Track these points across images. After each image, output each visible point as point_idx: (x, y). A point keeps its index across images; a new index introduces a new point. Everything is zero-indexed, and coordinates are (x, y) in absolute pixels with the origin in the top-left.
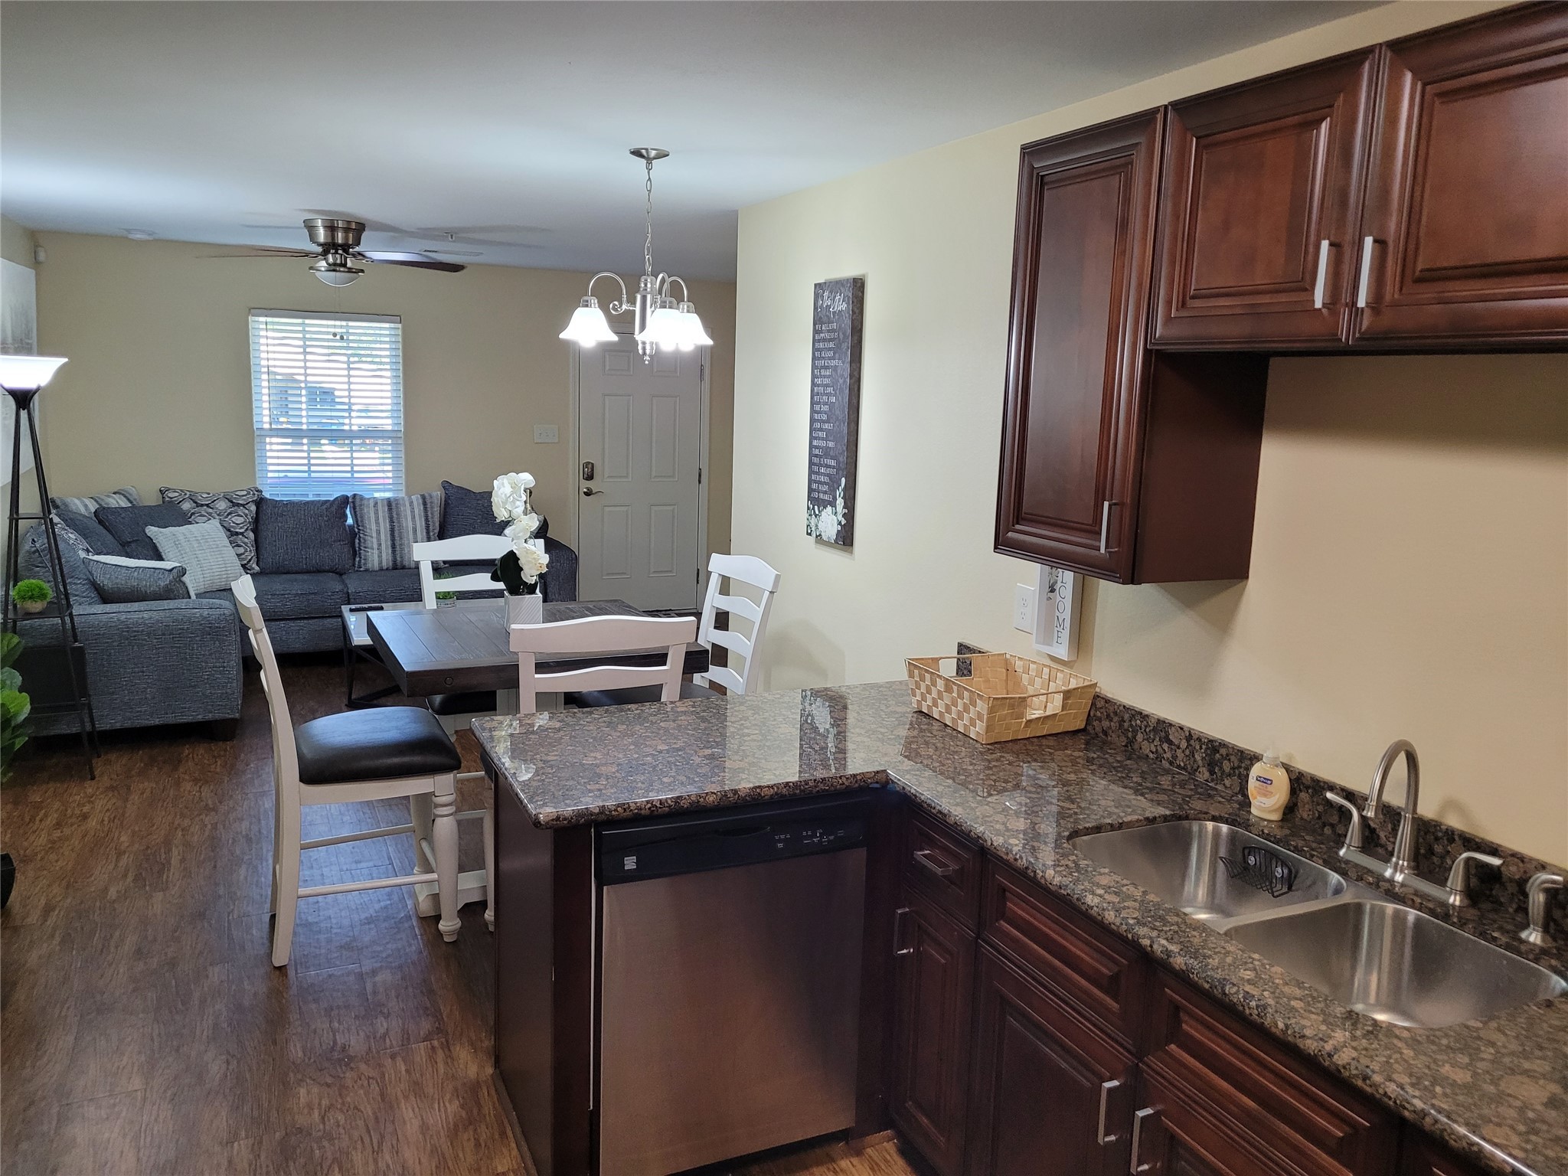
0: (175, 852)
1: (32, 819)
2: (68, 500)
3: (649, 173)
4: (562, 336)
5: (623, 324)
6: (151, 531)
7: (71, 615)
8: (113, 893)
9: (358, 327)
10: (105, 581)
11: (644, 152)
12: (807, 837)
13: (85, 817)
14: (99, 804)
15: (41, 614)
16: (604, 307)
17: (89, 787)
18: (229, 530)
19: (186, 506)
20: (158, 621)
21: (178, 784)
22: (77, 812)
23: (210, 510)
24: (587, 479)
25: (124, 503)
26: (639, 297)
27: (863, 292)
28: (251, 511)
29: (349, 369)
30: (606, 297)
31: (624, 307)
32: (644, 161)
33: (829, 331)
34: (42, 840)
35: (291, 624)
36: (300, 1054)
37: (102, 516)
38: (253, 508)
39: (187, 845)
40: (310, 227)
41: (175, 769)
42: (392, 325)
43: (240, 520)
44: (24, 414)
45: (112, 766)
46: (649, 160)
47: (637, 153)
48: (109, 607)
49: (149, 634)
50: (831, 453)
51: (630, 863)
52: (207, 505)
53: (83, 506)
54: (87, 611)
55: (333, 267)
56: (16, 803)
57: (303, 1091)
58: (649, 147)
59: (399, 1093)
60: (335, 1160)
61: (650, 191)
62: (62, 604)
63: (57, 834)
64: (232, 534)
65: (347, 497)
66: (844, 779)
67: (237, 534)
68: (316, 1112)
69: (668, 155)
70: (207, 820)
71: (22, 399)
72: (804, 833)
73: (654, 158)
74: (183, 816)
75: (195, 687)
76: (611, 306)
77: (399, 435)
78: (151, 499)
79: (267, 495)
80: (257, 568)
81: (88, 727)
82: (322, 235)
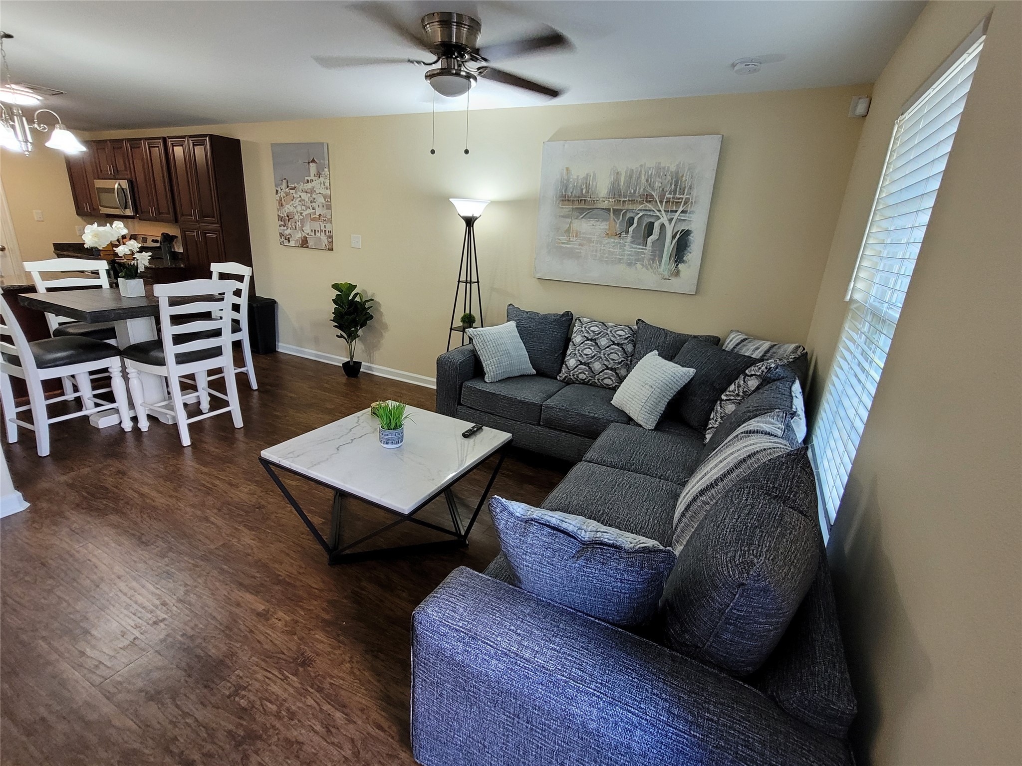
71: (470, 221)
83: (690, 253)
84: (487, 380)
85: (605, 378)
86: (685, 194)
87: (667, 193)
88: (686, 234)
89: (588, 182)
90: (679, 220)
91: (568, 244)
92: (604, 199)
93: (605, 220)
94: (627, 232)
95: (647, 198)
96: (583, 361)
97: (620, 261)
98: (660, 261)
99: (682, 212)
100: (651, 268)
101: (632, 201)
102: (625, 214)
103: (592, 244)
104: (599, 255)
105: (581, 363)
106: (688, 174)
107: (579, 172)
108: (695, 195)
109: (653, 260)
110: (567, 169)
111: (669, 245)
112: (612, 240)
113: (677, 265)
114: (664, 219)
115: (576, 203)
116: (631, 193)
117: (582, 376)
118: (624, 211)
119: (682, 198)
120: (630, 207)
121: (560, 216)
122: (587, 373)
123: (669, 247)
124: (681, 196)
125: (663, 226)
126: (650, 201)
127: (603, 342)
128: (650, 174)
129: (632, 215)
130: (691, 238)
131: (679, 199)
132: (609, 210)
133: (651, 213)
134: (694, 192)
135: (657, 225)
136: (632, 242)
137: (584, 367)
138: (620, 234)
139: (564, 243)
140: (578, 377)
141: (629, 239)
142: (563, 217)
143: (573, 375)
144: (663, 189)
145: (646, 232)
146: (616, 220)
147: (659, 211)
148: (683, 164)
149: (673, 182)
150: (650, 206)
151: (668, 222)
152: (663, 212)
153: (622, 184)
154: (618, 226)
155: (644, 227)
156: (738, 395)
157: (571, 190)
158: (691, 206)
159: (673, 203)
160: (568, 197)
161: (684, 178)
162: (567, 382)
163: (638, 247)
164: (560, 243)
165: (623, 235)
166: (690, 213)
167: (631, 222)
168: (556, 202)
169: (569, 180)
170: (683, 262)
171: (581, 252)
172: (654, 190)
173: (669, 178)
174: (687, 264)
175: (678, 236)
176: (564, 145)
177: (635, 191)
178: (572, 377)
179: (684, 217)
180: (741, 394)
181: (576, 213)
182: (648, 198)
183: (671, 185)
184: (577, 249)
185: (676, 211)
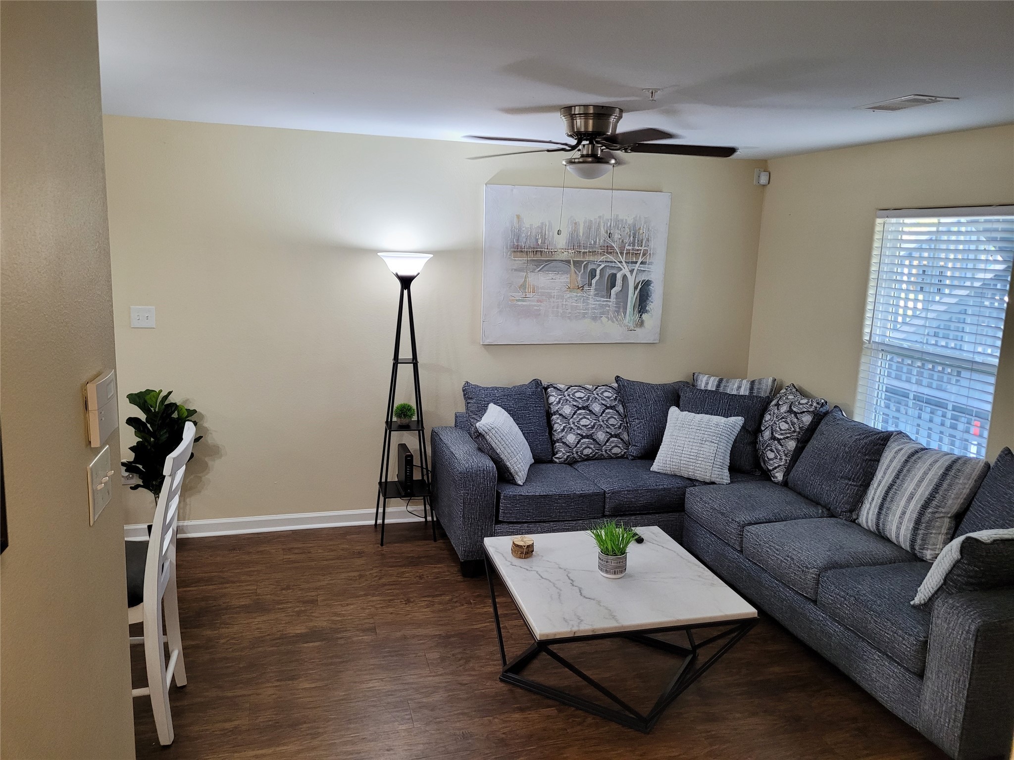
83: (652, 302)
84: (520, 483)
85: (613, 447)
86: (643, 246)
87: (627, 245)
88: (647, 284)
89: (544, 232)
90: (639, 271)
91: (523, 301)
92: (563, 251)
93: (567, 272)
94: (590, 285)
95: (607, 249)
96: (584, 434)
97: (584, 316)
98: (625, 313)
99: (642, 263)
100: (617, 320)
101: (593, 252)
102: (586, 266)
103: (552, 300)
104: (560, 310)
105: (583, 437)
106: (645, 227)
107: (532, 221)
108: (652, 247)
109: (618, 312)
110: (518, 217)
111: (632, 296)
112: (575, 294)
113: (641, 315)
114: (626, 270)
115: (531, 255)
116: (591, 244)
117: (587, 451)
118: (585, 263)
119: (641, 250)
120: (592, 258)
121: (512, 270)
122: (592, 446)
123: (632, 298)
124: (640, 248)
125: (625, 277)
126: (611, 253)
127: (596, 408)
128: (609, 225)
129: (594, 267)
130: (651, 287)
131: (638, 250)
132: (568, 262)
133: (613, 265)
134: (652, 244)
135: (619, 276)
136: (595, 295)
137: (587, 440)
138: (583, 287)
139: (517, 301)
140: (582, 454)
141: (592, 292)
142: (516, 270)
143: (577, 453)
144: (623, 241)
145: (609, 284)
146: (578, 272)
147: (621, 262)
148: (640, 217)
149: (632, 234)
150: (611, 257)
151: (629, 272)
152: (624, 263)
153: (581, 234)
154: (580, 280)
155: (606, 279)
156: (794, 432)
157: (524, 240)
158: (650, 257)
159: (632, 254)
160: (521, 248)
161: (641, 231)
162: (571, 462)
163: (602, 299)
164: (513, 300)
165: (586, 288)
166: (649, 264)
167: (593, 274)
168: (507, 254)
169: (521, 229)
170: (647, 312)
171: (540, 310)
172: (614, 242)
173: (627, 230)
174: (649, 314)
175: (640, 287)
176: (512, 190)
177: (595, 242)
178: (575, 455)
179: (644, 268)
180: (798, 430)
181: (531, 266)
182: (609, 250)
183: (630, 237)
184: (535, 306)
185: (636, 263)
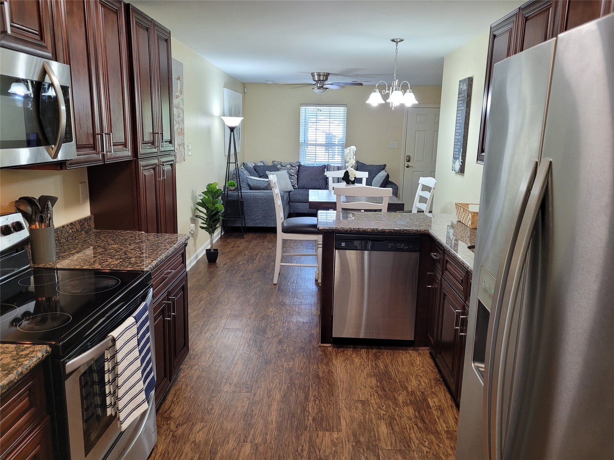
0: (258, 257)
1: (227, 246)
2: (248, 163)
3: (397, 47)
4: (367, 102)
5: (385, 97)
6: (267, 172)
7: (241, 192)
8: (241, 263)
9: (333, 109)
10: (251, 184)
11: (395, 40)
12: (399, 246)
13: (239, 246)
14: (243, 244)
15: (233, 190)
16: (380, 92)
17: (242, 240)
18: (290, 174)
19: (279, 166)
20: (263, 196)
21: (263, 242)
22: (237, 245)
23: (285, 168)
24: (407, 162)
25: (262, 164)
26: (391, 88)
27: (472, 82)
28: (297, 169)
29: (330, 123)
30: (381, 88)
31: (387, 92)
32: (395, 43)
33: (462, 97)
34: (228, 250)
35: (304, 204)
36: (273, 302)
37: (256, 168)
38: (297, 168)
39: (261, 256)
40: (313, 75)
41: (264, 239)
42: (344, 108)
43: (293, 171)
44: (232, 133)
45: (249, 236)
46: (397, 42)
47: (393, 40)
48: (251, 191)
49: (260, 199)
50: (460, 141)
51: (343, 244)
52: (284, 166)
53: (251, 165)
54: (246, 192)
55: (319, 88)
56: (224, 242)
57: (271, 309)
58: (397, 38)
59: (294, 313)
60: (273, 322)
61: (397, 53)
62: (239, 188)
63: (232, 249)
64: (290, 175)
65: (326, 165)
66: (413, 231)
67: (292, 175)
68: (273, 313)
69: (403, 40)
70: (268, 251)
71: (232, 129)
72: (398, 245)
73: (399, 42)
74: (262, 249)
75: (271, 216)
76: (383, 92)
77: (344, 145)
78: (270, 164)
79: (302, 164)
80: (297, 187)
81: (244, 225)
82: (316, 78)
